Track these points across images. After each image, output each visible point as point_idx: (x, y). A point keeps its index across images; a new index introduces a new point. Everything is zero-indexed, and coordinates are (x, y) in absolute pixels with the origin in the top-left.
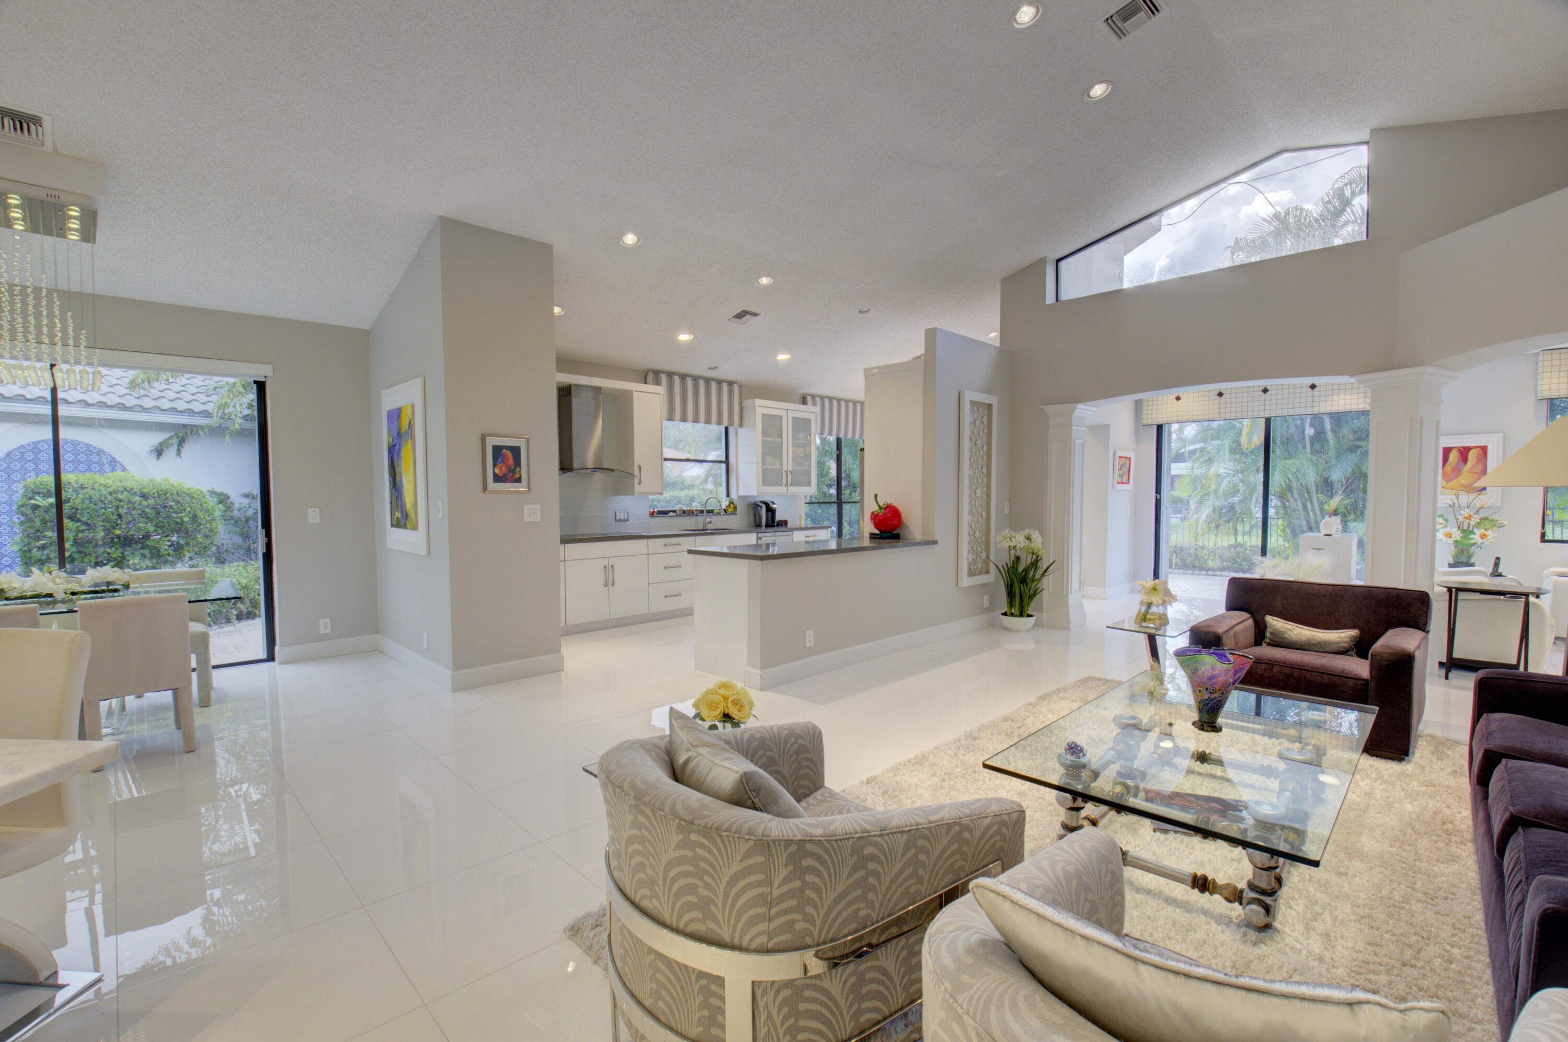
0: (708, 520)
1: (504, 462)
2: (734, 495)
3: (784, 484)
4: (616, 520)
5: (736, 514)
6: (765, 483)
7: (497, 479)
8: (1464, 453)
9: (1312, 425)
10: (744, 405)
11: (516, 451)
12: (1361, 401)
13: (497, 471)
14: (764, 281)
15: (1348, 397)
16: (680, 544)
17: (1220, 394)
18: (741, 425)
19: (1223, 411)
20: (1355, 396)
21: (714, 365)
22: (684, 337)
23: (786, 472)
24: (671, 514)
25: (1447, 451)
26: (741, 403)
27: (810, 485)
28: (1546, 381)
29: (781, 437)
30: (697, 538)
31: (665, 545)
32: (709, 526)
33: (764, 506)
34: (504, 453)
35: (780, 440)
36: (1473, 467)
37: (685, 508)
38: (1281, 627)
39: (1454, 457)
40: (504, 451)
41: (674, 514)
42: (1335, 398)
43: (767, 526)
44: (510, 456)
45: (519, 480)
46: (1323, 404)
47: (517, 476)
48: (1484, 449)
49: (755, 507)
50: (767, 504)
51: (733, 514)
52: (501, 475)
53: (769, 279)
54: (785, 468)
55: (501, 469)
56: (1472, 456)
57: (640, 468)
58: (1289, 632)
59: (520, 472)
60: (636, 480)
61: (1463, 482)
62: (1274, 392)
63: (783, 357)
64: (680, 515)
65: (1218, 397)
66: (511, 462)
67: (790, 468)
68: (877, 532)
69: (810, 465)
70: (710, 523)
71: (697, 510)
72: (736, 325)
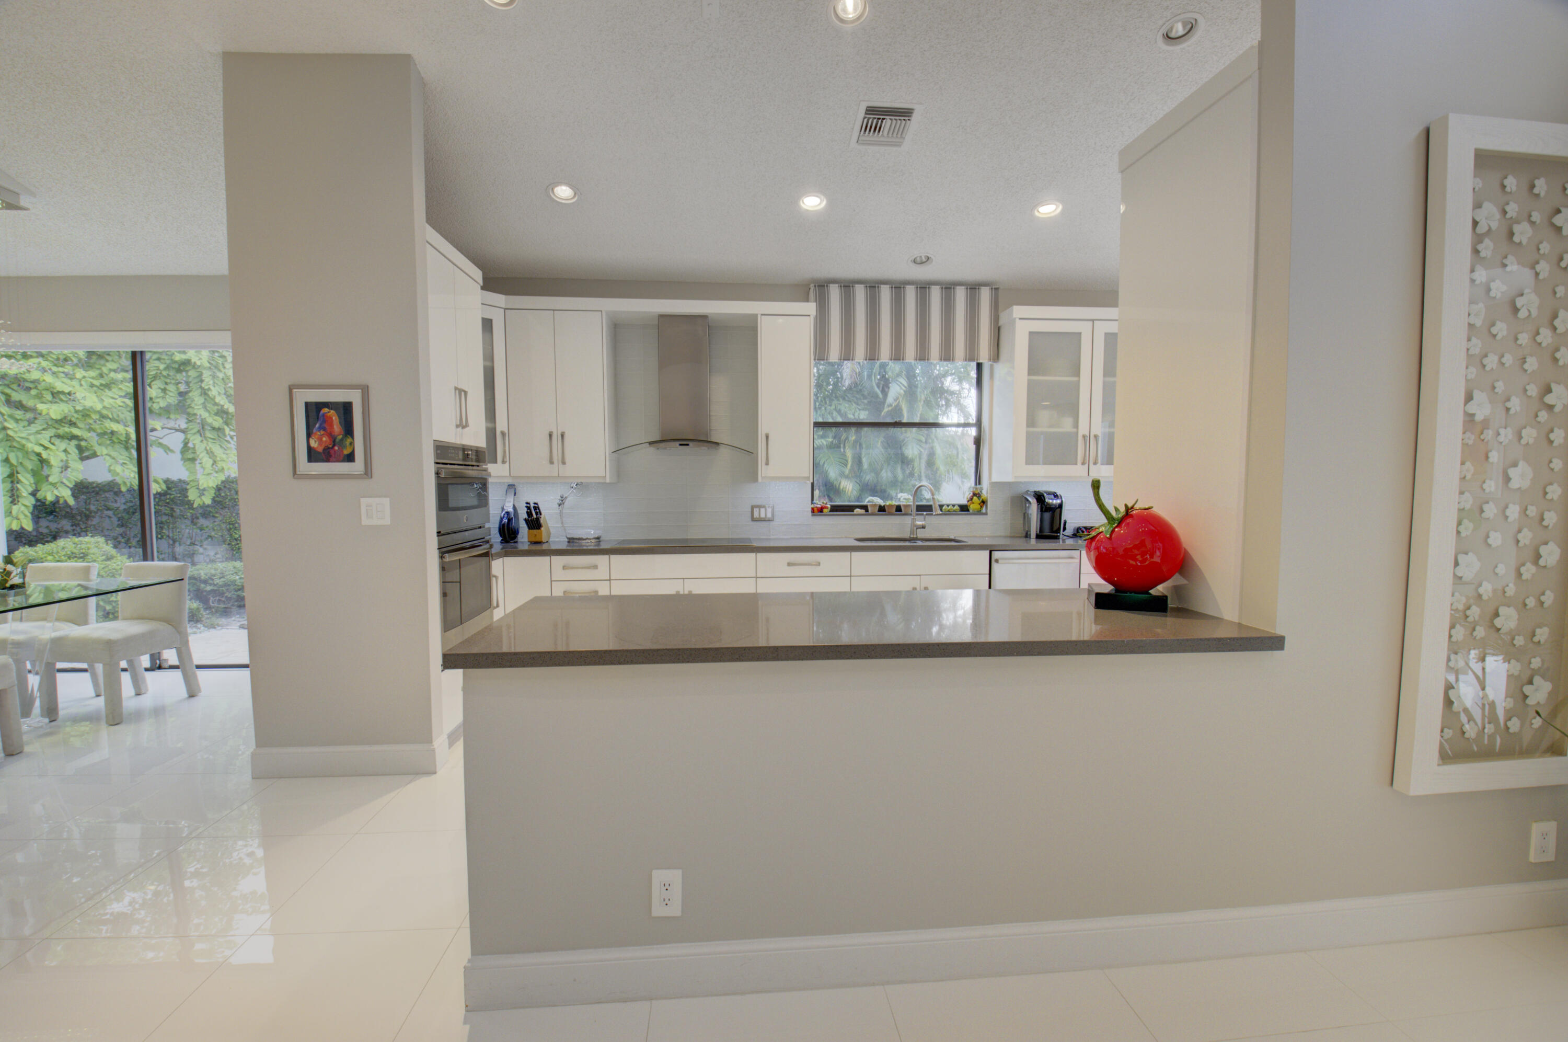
0: (921, 523)
1: (324, 429)
2: (986, 481)
3: (1080, 461)
4: (753, 519)
5: (986, 514)
6: (1034, 459)
7: (312, 456)
11: (346, 409)
13: (313, 444)
16: (819, 564)
18: (996, 359)
22: (812, 203)
23: (1087, 439)
26: (996, 319)
29: (1077, 373)
30: (855, 554)
31: (789, 564)
32: (921, 534)
33: (1033, 501)
34: (324, 415)
35: (1075, 379)
37: (882, 503)
40: (326, 410)
41: (862, 511)
43: (1040, 536)
44: (335, 419)
45: (350, 458)
47: (346, 452)
49: (1020, 501)
50: (1040, 497)
51: (979, 513)
52: (320, 449)
54: (1083, 430)
55: (320, 439)
57: (767, 437)
59: (352, 444)
60: (763, 457)
63: (1048, 210)
64: (872, 514)
66: (337, 428)
67: (1095, 431)
70: (923, 527)
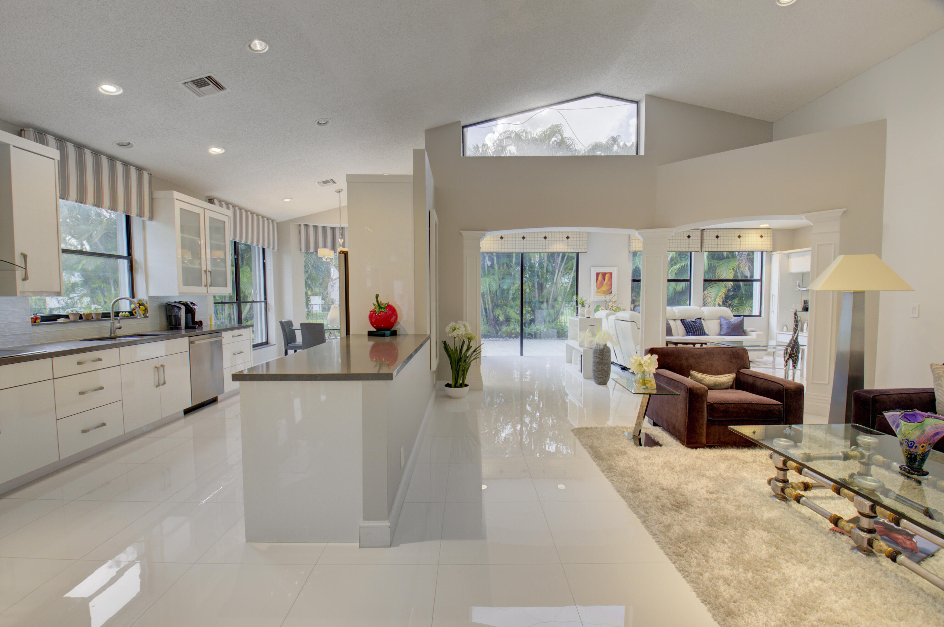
0: (118, 325)
2: (141, 295)
3: (203, 284)
5: (148, 317)
6: (186, 283)
8: (604, 275)
9: (490, 261)
10: (154, 196)
12: (566, 247)
14: (258, 45)
15: (561, 244)
16: (100, 360)
17: (502, 238)
18: (151, 218)
19: (503, 247)
20: (563, 245)
21: (125, 141)
23: (206, 271)
24: (62, 320)
25: (598, 274)
26: (151, 193)
27: (226, 286)
28: (634, 244)
29: (199, 236)
30: (122, 349)
32: (122, 333)
33: (183, 308)
35: (198, 239)
36: (607, 283)
37: (82, 312)
38: (701, 377)
39: (600, 277)
41: (66, 320)
42: (555, 245)
43: (186, 327)
46: (550, 247)
48: (611, 274)
49: (169, 308)
50: (187, 305)
51: (144, 316)
53: (264, 44)
54: (204, 268)
56: (607, 277)
57: (25, 256)
58: (705, 380)
60: (19, 274)
61: (604, 289)
62: (528, 239)
64: (75, 321)
65: (500, 239)
67: (209, 268)
68: (374, 329)
69: (226, 267)
70: (120, 328)
71: (97, 314)
72: (190, 94)
